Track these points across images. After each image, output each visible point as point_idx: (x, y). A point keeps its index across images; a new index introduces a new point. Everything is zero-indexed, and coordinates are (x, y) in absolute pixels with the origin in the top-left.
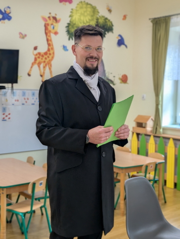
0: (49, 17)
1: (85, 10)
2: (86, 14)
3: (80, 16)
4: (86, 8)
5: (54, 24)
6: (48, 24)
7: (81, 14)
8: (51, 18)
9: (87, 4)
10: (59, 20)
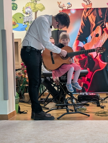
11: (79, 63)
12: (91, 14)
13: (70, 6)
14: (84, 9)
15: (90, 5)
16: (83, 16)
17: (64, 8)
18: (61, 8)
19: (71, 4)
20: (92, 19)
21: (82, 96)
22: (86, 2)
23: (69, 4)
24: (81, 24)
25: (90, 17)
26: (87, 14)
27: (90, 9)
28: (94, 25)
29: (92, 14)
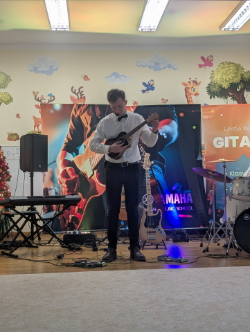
0: (189, 82)
1: (227, 69)
2: (228, 73)
3: (222, 76)
4: (228, 67)
5: (195, 87)
6: (189, 88)
7: (223, 73)
8: (192, 83)
9: (230, 63)
10: (200, 83)
11: (66, 186)
12: (84, 112)
13: (53, 98)
14: (73, 105)
15: (82, 99)
16: (73, 115)
17: (43, 101)
18: (38, 100)
19: (54, 96)
20: (86, 119)
21: (70, 236)
22: (77, 94)
23: (50, 95)
24: (69, 127)
25: (82, 117)
26: (78, 113)
27: (83, 105)
28: (89, 129)
29: (86, 113)
